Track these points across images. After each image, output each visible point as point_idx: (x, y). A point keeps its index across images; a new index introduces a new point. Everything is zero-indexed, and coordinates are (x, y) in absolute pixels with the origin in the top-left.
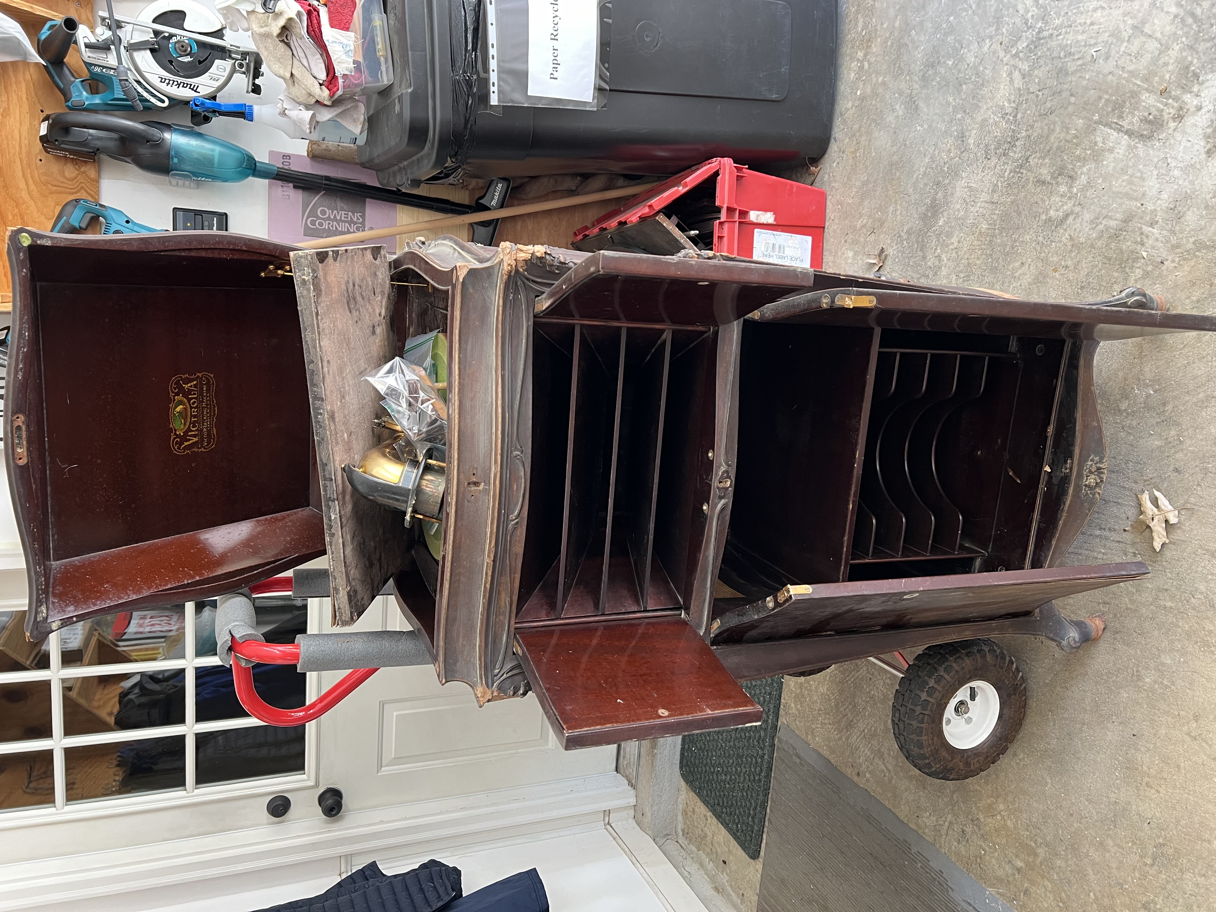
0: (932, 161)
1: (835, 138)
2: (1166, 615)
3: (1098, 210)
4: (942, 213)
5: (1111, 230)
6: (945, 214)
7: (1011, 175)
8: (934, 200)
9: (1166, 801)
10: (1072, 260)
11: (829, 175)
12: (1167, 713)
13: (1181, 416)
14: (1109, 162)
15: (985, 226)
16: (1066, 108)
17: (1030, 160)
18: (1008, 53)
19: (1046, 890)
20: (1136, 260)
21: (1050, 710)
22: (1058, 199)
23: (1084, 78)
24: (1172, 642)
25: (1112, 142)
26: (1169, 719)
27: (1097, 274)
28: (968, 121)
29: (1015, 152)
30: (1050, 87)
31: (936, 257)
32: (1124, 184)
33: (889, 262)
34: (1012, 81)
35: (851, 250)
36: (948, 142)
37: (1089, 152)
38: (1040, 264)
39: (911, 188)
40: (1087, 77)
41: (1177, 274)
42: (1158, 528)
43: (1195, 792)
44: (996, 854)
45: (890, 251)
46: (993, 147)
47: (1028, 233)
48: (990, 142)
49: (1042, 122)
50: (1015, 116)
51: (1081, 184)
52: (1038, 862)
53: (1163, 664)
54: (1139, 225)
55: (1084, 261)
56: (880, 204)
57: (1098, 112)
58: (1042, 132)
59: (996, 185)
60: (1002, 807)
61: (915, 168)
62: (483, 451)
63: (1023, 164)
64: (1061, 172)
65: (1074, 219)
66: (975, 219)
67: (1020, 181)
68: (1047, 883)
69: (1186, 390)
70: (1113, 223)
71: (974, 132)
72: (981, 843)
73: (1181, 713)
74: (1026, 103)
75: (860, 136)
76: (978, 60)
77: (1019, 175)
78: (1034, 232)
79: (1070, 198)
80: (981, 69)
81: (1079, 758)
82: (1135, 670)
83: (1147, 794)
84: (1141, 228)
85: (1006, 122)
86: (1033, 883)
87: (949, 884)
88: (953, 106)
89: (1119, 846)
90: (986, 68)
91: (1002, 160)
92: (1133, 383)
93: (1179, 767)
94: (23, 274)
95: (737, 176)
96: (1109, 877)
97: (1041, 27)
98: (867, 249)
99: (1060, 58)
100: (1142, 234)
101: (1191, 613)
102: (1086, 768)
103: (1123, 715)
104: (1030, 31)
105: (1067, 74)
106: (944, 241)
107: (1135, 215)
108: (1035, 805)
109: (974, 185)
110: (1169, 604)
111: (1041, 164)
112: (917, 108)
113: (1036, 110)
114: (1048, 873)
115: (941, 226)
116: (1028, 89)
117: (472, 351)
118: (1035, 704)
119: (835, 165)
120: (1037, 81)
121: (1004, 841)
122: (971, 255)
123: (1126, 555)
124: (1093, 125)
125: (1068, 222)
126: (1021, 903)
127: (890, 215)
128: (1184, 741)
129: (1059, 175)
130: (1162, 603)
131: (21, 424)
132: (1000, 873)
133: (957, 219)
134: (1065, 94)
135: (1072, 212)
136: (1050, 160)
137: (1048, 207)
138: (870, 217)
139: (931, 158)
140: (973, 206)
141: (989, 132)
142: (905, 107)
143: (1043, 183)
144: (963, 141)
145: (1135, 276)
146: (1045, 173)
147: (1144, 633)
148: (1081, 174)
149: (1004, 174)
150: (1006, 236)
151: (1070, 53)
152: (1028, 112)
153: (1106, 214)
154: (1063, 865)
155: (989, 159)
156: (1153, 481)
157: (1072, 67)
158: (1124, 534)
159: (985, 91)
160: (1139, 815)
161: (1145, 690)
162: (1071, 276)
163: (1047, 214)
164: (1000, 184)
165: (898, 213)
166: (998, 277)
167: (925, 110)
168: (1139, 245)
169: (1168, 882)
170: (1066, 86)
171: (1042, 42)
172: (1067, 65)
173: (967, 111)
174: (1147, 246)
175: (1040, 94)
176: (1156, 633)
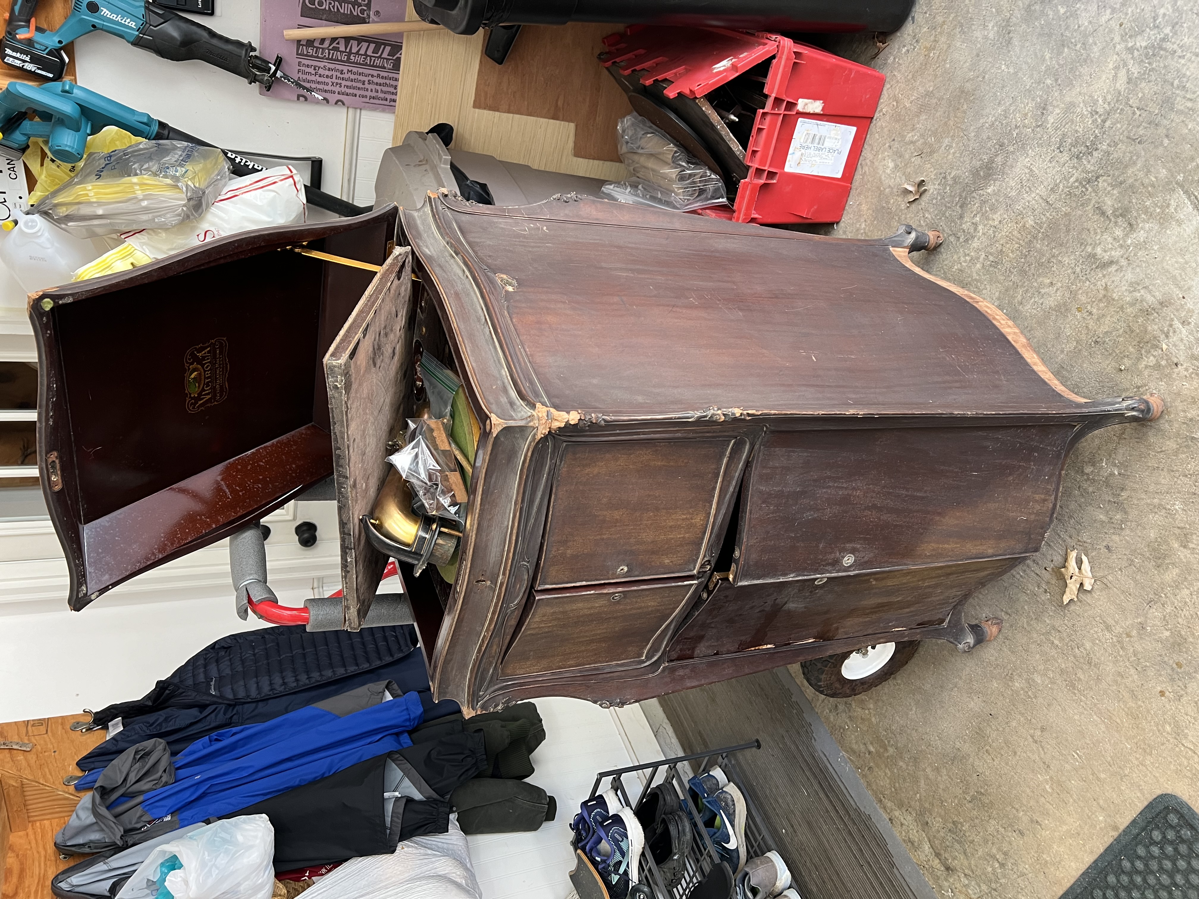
0: (1004, 115)
1: (913, 18)
2: (1051, 649)
3: (1142, 276)
4: (995, 180)
5: (1145, 304)
6: (998, 183)
7: (1076, 184)
8: (992, 161)
9: (997, 769)
10: (1098, 309)
11: (895, 59)
12: (1022, 714)
13: (1132, 508)
14: (1173, 232)
15: (1031, 222)
16: (1156, 147)
17: (1100, 180)
18: (1124, 41)
19: (886, 775)
20: (1156, 347)
21: (933, 663)
22: (1110, 240)
23: (1186, 125)
24: (1047, 669)
25: (1184, 215)
26: (1022, 719)
27: (1115, 338)
28: (1056, 94)
29: (1089, 162)
30: (1150, 112)
31: (973, 223)
32: (1176, 265)
33: (926, 198)
34: (1115, 76)
35: (893, 160)
36: (1028, 104)
37: (1158, 210)
38: (1067, 295)
39: (973, 131)
40: (1189, 127)
41: (1184, 383)
42: (1073, 587)
43: (1021, 775)
44: (856, 734)
45: (931, 188)
46: (1070, 140)
47: (1069, 256)
48: (1069, 134)
49: (1127, 147)
50: (1104, 121)
51: (1138, 239)
52: (886, 755)
53: (1033, 680)
54: (1172, 316)
55: (1109, 318)
56: (937, 129)
57: (1184, 173)
58: (1123, 157)
59: (1057, 185)
60: (872, 706)
61: (984, 113)
62: (494, 560)
63: (1091, 180)
64: (1123, 213)
65: (1116, 271)
66: (1024, 209)
67: (1082, 197)
68: (887, 771)
69: (1146, 489)
70: (1149, 298)
71: (1057, 111)
72: (847, 721)
73: (1033, 720)
74: (1120, 113)
75: (940, 33)
76: (1090, 28)
77: (1084, 190)
78: (1075, 259)
79: (1121, 246)
80: (1091, 41)
81: (943, 707)
82: (1010, 672)
83: (984, 757)
84: (1172, 320)
85: (1093, 121)
86: (878, 766)
87: (814, 735)
88: (1048, 65)
89: (950, 777)
90: (1096, 44)
91: (1073, 162)
92: (1104, 455)
93: (1015, 753)
94: (48, 335)
95: (795, 62)
96: (935, 792)
97: (1167, 35)
98: (909, 170)
99: (1172, 84)
100: (1171, 326)
101: (1071, 658)
102: (946, 716)
103: (988, 697)
104: (1156, 31)
105: (1172, 109)
106: (986, 212)
107: (1173, 304)
108: (897, 718)
109: (1037, 172)
110: (1056, 642)
111: (1109, 192)
112: (1009, 42)
113: (1127, 129)
114: (891, 765)
115: (989, 194)
116: (1128, 99)
117: (495, 482)
118: (923, 653)
119: (904, 50)
120: (1140, 95)
121: (865, 729)
122: (1007, 243)
123: (1039, 587)
124: (1174, 183)
125: (1110, 270)
126: (864, 773)
127: (943, 148)
128: (1026, 739)
129: (1121, 215)
130: (1052, 638)
131: (54, 459)
132: (855, 747)
133: (1006, 196)
134: (1162, 131)
135: (1117, 262)
136: (1119, 193)
137: (1098, 242)
138: (922, 136)
139: (1005, 111)
140: (1027, 193)
141: (1072, 121)
142: (998, 32)
143: (1103, 213)
144: (1043, 113)
145: (1148, 362)
146: (1109, 204)
147: (1028, 651)
148: (1142, 228)
149: (1070, 178)
150: (1047, 246)
151: (1184, 87)
152: (1119, 126)
153: (1148, 284)
154: (904, 766)
155: (1061, 152)
156: (1085, 545)
157: (1180, 104)
158: (1044, 571)
159: (1084, 70)
160: (972, 766)
161: (1012, 690)
162: (1091, 324)
163: (1093, 248)
164: (1061, 186)
165: (952, 151)
166: (1024, 283)
167: (1017, 49)
168: (1164, 336)
169: (977, 818)
170: (1165, 122)
171: (1162, 52)
172: (1175, 100)
173: (1059, 82)
174: (1171, 340)
175: (1138, 113)
176: (1038, 656)
